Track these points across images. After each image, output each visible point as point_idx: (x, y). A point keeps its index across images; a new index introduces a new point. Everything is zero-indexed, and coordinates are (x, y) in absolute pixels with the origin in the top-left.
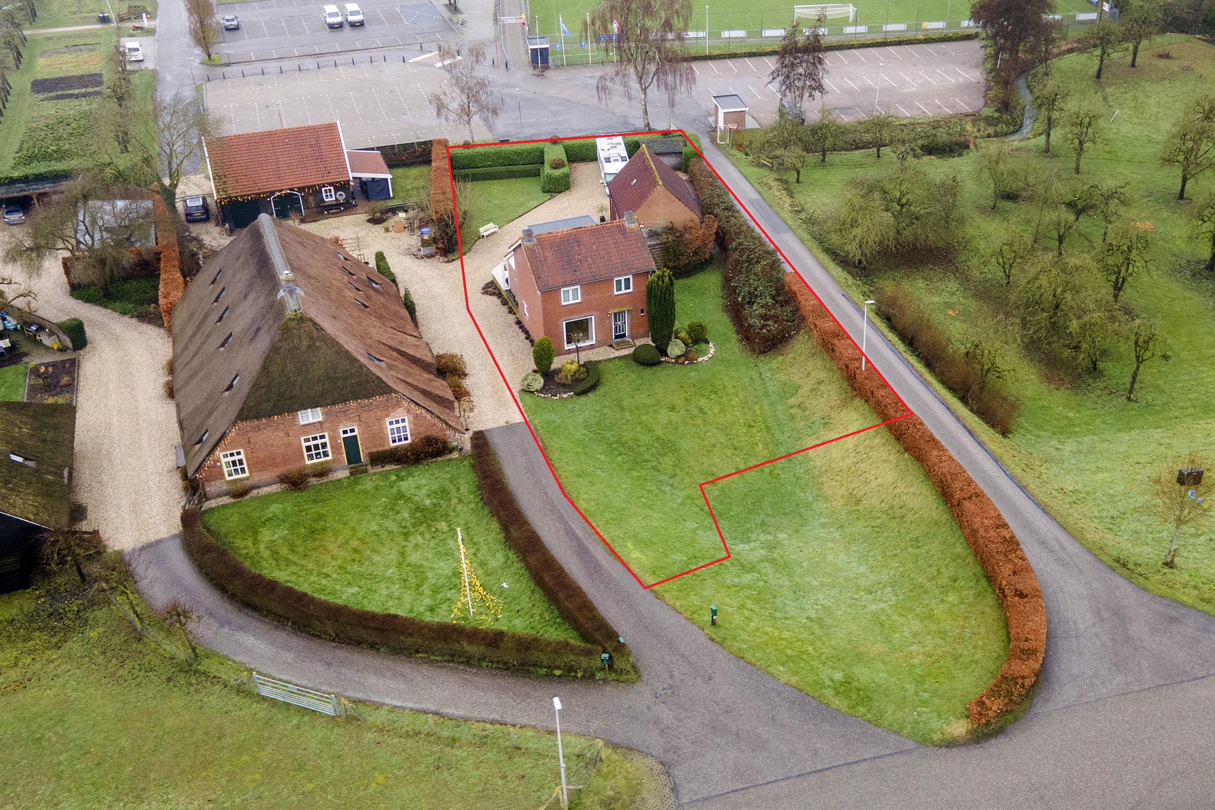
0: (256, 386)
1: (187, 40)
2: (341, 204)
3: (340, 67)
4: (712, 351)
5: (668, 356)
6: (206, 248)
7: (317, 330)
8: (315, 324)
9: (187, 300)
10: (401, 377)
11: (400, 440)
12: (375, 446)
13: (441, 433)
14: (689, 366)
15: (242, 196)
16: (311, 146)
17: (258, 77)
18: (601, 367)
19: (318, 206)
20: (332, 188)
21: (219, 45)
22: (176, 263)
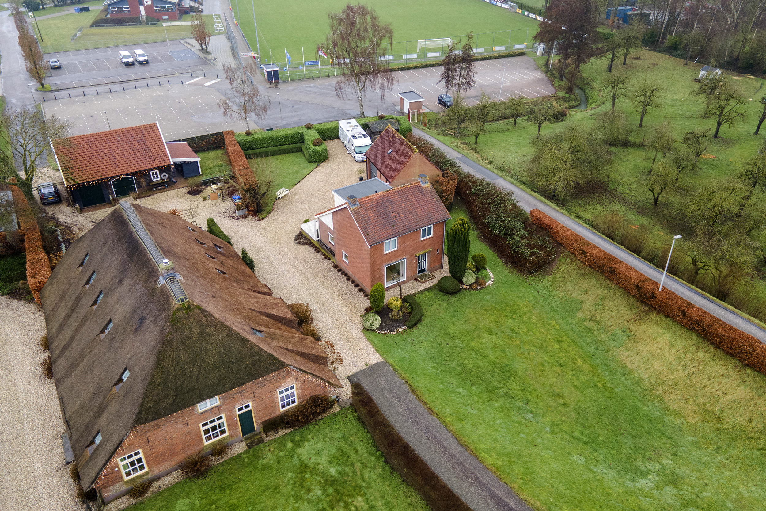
0: (151, 385)
1: (25, 75)
2: (166, 182)
3: (138, 89)
4: (491, 275)
5: (464, 284)
6: (63, 225)
7: (205, 316)
8: (203, 311)
9: (55, 280)
10: (282, 345)
11: (289, 404)
12: (267, 415)
13: (323, 392)
14: (482, 291)
15: (87, 183)
16: (139, 141)
17: (81, 97)
18: (417, 299)
19: (148, 185)
20: (158, 171)
21: (48, 78)
22: (40, 243)
